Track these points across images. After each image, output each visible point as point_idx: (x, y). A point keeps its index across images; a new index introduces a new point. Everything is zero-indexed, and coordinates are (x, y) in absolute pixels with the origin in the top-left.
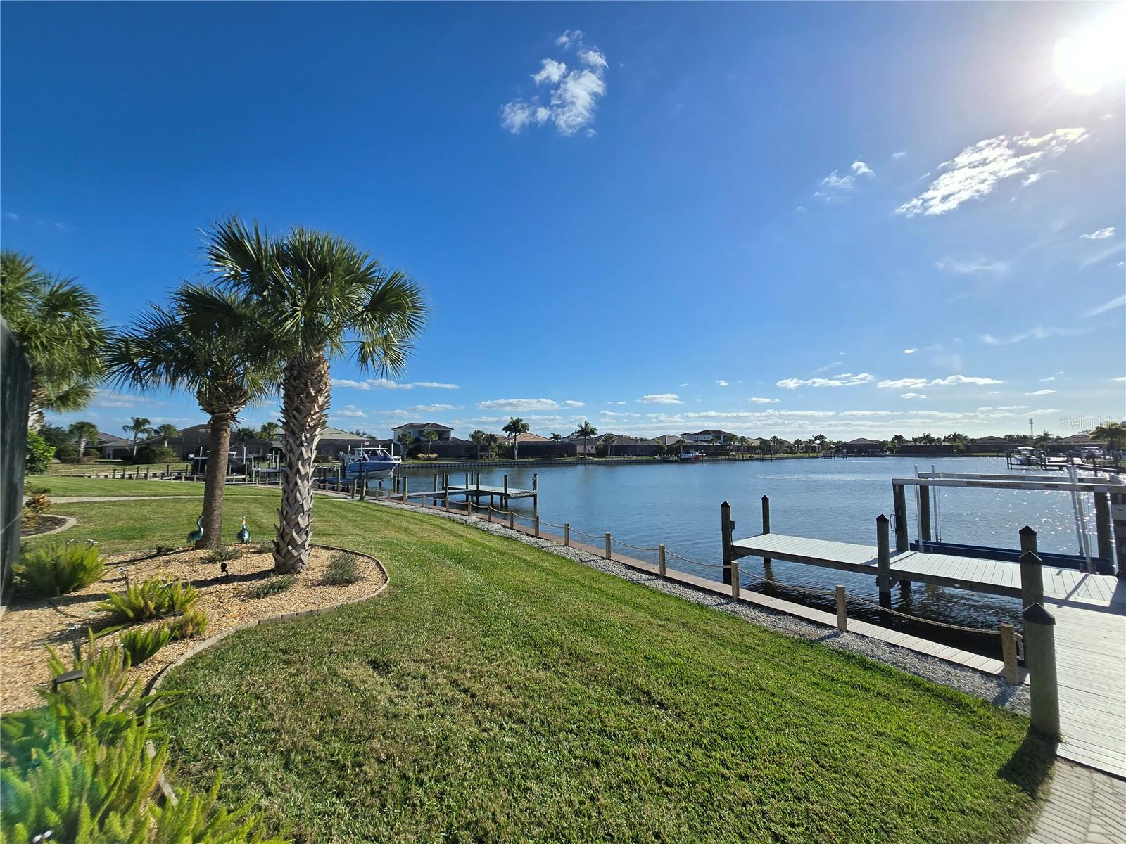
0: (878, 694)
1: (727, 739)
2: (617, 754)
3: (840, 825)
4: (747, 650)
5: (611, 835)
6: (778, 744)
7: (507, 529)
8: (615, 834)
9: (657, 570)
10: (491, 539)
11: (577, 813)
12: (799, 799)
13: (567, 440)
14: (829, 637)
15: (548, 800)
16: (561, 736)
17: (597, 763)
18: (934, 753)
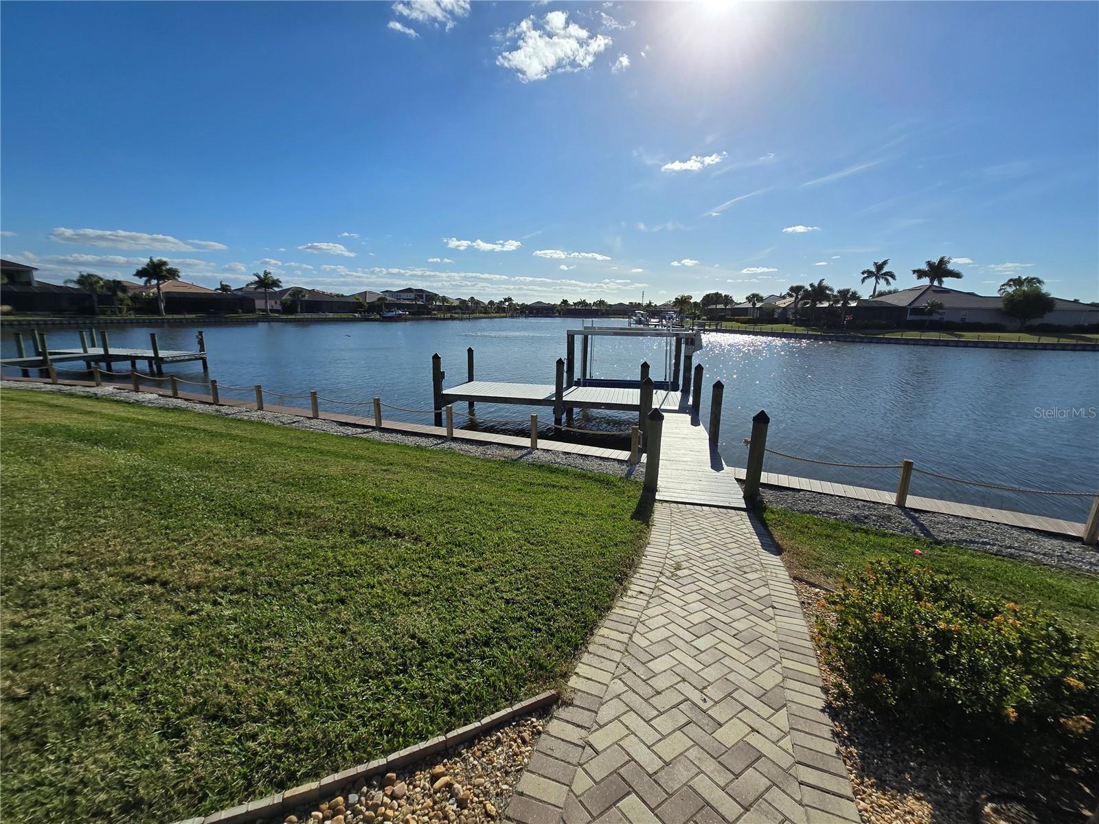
0: (562, 487)
1: (460, 546)
2: (361, 586)
3: (549, 578)
4: (465, 476)
5: (368, 653)
6: (499, 538)
7: (168, 399)
8: (374, 650)
9: (373, 423)
10: (145, 411)
11: (329, 649)
12: (520, 571)
13: (240, 293)
14: (525, 455)
15: (293, 649)
16: (296, 590)
17: (342, 601)
18: (597, 516)
